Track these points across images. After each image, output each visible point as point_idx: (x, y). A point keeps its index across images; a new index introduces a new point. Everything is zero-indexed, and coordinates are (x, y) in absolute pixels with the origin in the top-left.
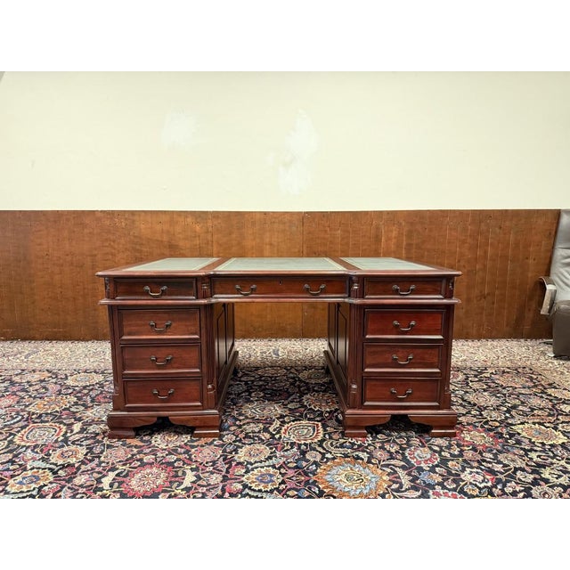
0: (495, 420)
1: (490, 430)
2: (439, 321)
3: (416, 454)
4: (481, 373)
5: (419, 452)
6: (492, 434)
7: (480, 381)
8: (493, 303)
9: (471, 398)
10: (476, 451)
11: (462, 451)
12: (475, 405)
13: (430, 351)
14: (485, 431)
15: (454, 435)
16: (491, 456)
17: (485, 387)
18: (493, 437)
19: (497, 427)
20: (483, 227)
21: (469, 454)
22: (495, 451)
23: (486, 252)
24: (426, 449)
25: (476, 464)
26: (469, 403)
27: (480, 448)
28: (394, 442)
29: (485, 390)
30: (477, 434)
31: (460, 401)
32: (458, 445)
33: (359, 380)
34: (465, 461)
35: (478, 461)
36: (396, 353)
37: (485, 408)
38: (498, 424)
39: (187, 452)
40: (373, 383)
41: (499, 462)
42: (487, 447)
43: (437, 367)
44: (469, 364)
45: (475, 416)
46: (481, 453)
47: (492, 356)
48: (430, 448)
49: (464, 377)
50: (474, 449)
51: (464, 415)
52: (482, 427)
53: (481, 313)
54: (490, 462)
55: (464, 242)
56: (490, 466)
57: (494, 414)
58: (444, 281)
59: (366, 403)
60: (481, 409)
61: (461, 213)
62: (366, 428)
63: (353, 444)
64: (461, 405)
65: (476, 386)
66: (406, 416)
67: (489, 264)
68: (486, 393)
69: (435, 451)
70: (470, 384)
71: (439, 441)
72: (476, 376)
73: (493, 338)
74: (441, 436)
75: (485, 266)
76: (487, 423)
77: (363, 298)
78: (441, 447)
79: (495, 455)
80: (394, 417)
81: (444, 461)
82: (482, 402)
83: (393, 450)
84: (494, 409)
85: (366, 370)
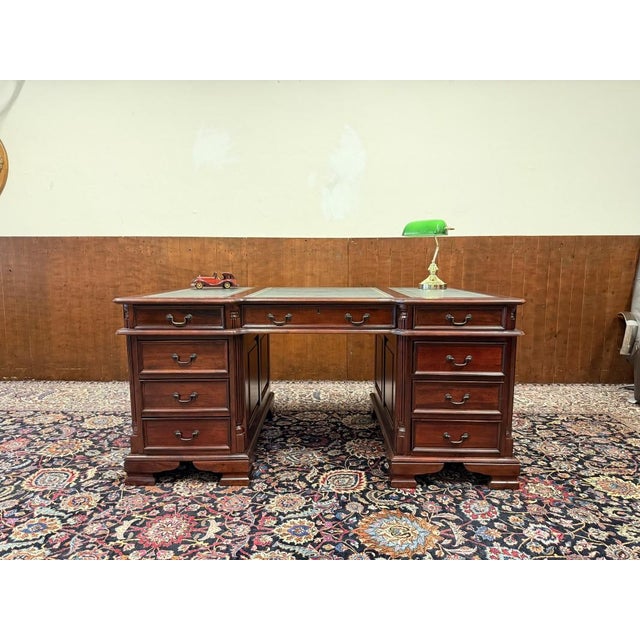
0: (565, 472)
1: (558, 482)
2: (499, 356)
3: (472, 507)
4: (550, 420)
5: (475, 505)
6: (561, 486)
7: (549, 428)
8: (566, 343)
9: (537, 447)
10: (542, 505)
11: (525, 505)
12: (542, 454)
13: (488, 390)
14: (553, 483)
15: (517, 487)
16: (560, 511)
17: (555, 435)
18: (562, 490)
19: (567, 479)
20: (553, 255)
21: (533, 508)
22: (564, 506)
23: (557, 284)
24: (484, 502)
25: (541, 520)
26: (536, 452)
27: (547, 502)
28: (448, 493)
29: (554, 439)
30: (544, 486)
31: (525, 451)
32: (522, 499)
33: (408, 422)
34: (528, 516)
35: (544, 516)
36: (450, 391)
37: (554, 459)
38: (569, 476)
39: (212, 501)
40: (424, 426)
41: (569, 518)
42: (555, 501)
43: (497, 409)
44: (536, 410)
45: (541, 467)
46: (547, 508)
47: (563, 401)
48: (489, 501)
49: (531, 424)
50: (540, 503)
51: (529, 465)
52: (549, 478)
53: (552, 354)
54: (557, 518)
55: (531, 273)
56: (558, 521)
57: (565, 465)
58: (505, 310)
59: (416, 449)
60: (549, 459)
61: (528, 239)
62: (416, 477)
63: (401, 495)
64: (526, 454)
65: (544, 434)
66: (461, 464)
67: (560, 297)
68: (555, 442)
69: (494, 504)
70: (538, 432)
71: (500, 494)
72: (544, 423)
73: (566, 382)
74: (503, 488)
75: (555, 299)
76: (555, 474)
77: (412, 329)
78: (501, 500)
79: (564, 510)
80: (447, 465)
81: (504, 516)
82: (550, 452)
83: (446, 503)
84: (564, 460)
85: (416, 411)
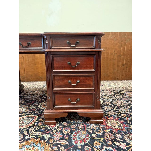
0: (124, 113)
1: (121, 119)
3: (78, 135)
4: (121, 92)
5: (80, 133)
6: (122, 121)
7: (120, 95)
8: (127, 67)
9: (115, 102)
10: (112, 133)
11: (104, 133)
12: (116, 105)
13: (88, 78)
14: (118, 119)
15: (102, 122)
16: (120, 136)
17: (122, 97)
18: (122, 123)
19: (125, 117)
20: (123, 39)
21: (108, 135)
22: (122, 133)
24: (85, 132)
25: (110, 143)
26: (114, 105)
27: (115, 131)
29: (121, 99)
30: (115, 121)
31: (110, 104)
32: (103, 129)
33: (51, 94)
34: (104, 140)
35: (112, 141)
36: (70, 79)
37: (121, 107)
38: (126, 115)
40: (59, 96)
41: (124, 141)
42: (119, 130)
43: (92, 87)
44: (116, 89)
45: (115, 111)
46: (114, 135)
47: (126, 86)
48: (87, 131)
49: (114, 93)
50: (111, 132)
51: (110, 111)
52: (118, 117)
54: (118, 141)
56: (118, 144)
57: (124, 110)
58: (95, 38)
59: (56, 107)
60: (119, 107)
62: (56, 119)
63: (46, 129)
64: (110, 106)
65: (118, 97)
67: (125, 53)
68: (122, 100)
69: (89, 133)
70: (116, 96)
71: (94, 127)
72: (118, 93)
73: (127, 80)
74: (96, 123)
76: (120, 115)
77: (51, 48)
78: (93, 130)
79: (122, 135)
80: (70, 114)
81: (93, 140)
82: (119, 104)
83: (66, 133)
84: (125, 108)
85: (55, 89)
